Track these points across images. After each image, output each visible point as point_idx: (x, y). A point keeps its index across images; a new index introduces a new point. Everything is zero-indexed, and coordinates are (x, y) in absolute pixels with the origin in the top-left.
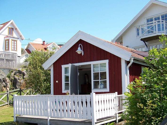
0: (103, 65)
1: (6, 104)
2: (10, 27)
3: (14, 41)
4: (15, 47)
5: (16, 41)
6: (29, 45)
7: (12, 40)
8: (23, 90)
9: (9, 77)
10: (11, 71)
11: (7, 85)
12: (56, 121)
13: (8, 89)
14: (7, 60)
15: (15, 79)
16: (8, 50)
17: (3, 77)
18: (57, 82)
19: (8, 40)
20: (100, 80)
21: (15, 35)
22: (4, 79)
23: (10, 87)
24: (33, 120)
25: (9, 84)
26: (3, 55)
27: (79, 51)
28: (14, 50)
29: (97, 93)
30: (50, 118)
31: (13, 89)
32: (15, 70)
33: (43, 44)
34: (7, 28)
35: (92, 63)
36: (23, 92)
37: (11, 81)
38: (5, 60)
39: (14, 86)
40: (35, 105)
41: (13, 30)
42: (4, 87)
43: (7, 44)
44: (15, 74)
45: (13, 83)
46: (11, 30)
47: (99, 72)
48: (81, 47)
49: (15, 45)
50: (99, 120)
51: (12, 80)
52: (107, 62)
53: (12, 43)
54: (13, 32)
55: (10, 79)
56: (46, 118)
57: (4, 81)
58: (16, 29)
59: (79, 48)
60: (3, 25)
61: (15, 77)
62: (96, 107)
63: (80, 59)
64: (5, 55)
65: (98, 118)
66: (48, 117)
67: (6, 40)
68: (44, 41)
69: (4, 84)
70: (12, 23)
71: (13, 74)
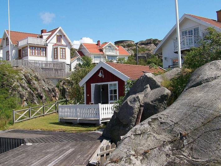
0: (115, 85)
1: (54, 112)
2: (58, 34)
3: (63, 49)
4: (64, 55)
5: (65, 49)
6: (81, 45)
7: (61, 48)
8: (68, 100)
9: (58, 87)
10: (60, 80)
11: (56, 95)
12: (82, 120)
13: (57, 98)
14: (56, 70)
15: (64, 89)
16: (57, 58)
17: (52, 87)
18: (88, 95)
19: (57, 48)
20: (113, 95)
21: (63, 42)
22: (53, 89)
23: (58, 97)
24: (69, 120)
25: (58, 94)
26: (52, 64)
27: (100, 75)
28: (63, 58)
29: (110, 103)
30: (79, 118)
31: (62, 99)
32: (64, 80)
33: (97, 45)
34: (55, 35)
35: (109, 83)
36: (69, 102)
37: (60, 91)
38: (54, 69)
39: (62, 96)
40: (71, 111)
41: (61, 37)
42: (54, 97)
43: (55, 52)
44: (63, 84)
45: (62, 93)
46: (59, 38)
47: (113, 89)
48: (101, 72)
49: (64, 53)
50: (103, 119)
51: (61, 89)
52: (117, 82)
53: (60, 51)
54: (62, 39)
55: (58, 89)
56: (77, 118)
57: (53, 91)
58: (64, 36)
59: (100, 73)
60: (51, 33)
61: (64, 87)
62: (101, 112)
63: (102, 80)
64: (54, 64)
65: (103, 118)
66: (78, 118)
67: (54, 49)
68: (99, 41)
69: (53, 94)
70: (60, 30)
71: (61, 83)
